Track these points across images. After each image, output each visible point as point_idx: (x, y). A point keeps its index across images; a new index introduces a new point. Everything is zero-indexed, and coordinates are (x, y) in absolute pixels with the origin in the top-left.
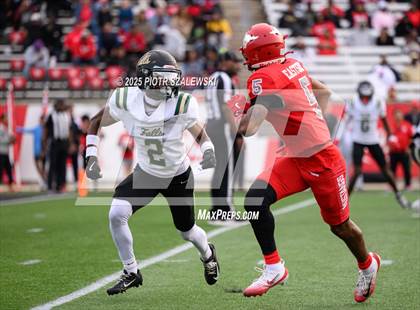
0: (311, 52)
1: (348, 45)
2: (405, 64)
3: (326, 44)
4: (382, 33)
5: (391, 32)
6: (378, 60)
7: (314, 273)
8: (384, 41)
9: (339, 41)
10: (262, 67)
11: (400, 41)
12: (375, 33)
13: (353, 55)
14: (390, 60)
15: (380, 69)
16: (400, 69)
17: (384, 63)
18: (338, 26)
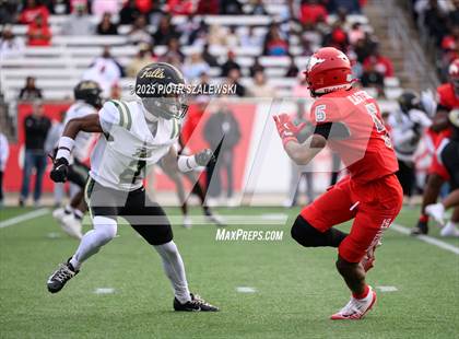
0: (20, 41)
1: (63, 33)
2: (131, 56)
3: (38, 32)
4: (104, 20)
5: (115, 19)
6: (99, 51)
7: (21, 303)
8: (107, 29)
9: (54, 29)
10: (327, 93)
11: (124, 29)
12: (96, 19)
13: (69, 46)
14: (114, 51)
15: (101, 62)
16: (125, 62)
17: (106, 56)
18: (53, 12)
